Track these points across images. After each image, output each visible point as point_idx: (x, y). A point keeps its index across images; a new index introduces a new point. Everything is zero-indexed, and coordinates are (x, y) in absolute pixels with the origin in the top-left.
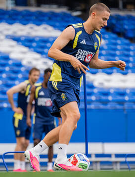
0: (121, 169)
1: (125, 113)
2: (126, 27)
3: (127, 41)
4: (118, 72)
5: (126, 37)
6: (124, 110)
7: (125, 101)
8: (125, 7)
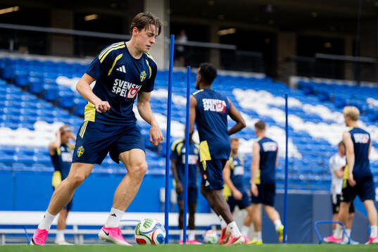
0: (6, 243)
1: (13, 175)
2: (18, 72)
3: (18, 90)
4: (5, 126)
5: (18, 85)
6: (12, 171)
7: (14, 161)
8: (16, 49)
